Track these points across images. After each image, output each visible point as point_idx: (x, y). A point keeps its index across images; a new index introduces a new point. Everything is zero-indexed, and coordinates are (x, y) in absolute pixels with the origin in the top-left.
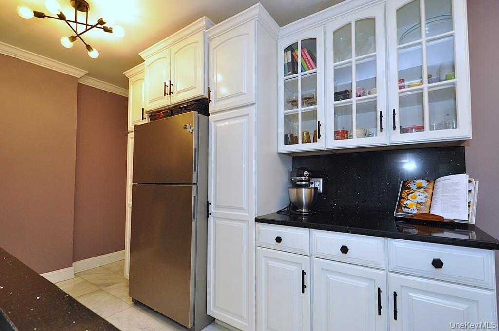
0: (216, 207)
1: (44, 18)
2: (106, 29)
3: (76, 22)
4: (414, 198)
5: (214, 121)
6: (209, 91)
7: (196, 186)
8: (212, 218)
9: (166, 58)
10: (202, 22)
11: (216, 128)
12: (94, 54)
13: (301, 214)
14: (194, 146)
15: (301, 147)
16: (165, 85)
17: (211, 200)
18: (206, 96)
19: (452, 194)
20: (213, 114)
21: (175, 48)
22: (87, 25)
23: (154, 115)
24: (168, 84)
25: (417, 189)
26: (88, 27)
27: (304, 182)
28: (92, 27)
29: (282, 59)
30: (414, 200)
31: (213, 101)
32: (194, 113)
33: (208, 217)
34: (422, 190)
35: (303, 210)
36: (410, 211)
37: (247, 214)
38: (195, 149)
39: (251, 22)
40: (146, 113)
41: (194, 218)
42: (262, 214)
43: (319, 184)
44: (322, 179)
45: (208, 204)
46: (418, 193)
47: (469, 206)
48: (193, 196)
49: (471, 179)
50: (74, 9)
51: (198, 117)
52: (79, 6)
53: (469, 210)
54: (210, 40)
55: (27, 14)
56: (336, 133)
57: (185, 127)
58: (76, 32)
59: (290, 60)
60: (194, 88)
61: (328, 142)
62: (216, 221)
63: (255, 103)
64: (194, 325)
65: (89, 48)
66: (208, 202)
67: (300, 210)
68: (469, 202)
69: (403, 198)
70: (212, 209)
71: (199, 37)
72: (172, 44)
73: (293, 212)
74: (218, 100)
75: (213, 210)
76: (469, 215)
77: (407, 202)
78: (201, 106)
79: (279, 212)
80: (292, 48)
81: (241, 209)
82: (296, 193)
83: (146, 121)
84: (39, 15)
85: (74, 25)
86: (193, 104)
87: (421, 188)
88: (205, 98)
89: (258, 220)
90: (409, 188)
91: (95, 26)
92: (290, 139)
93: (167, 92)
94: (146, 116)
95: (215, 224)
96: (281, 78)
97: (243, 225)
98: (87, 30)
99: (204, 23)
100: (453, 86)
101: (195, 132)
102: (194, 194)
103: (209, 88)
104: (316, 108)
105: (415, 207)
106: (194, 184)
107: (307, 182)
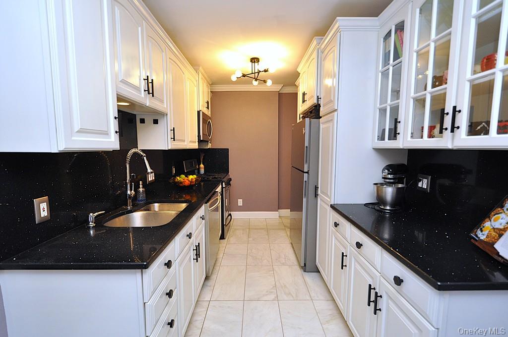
0: (322, 191)
5: (321, 123)
6: (318, 99)
8: (319, 199)
9: (305, 71)
10: (315, 41)
11: (322, 129)
13: (383, 211)
14: (306, 144)
15: (388, 144)
17: (319, 185)
18: (317, 103)
20: (323, 116)
30: (493, 224)
31: (322, 106)
33: (316, 197)
35: (387, 207)
36: (480, 235)
38: (307, 147)
41: (305, 196)
43: (426, 182)
44: (430, 177)
45: (316, 188)
48: (304, 180)
51: (310, 121)
54: (322, 53)
58: (255, 78)
61: (405, 141)
63: (336, 110)
64: (305, 266)
65: (265, 81)
66: (316, 186)
67: (383, 207)
69: (489, 217)
70: (319, 192)
77: (487, 224)
78: (316, 111)
80: (389, 34)
81: (328, 195)
86: (313, 110)
89: (332, 207)
90: (502, 207)
94: (301, 116)
101: (307, 135)
103: (318, 96)
104: (399, 103)
105: (487, 232)
106: (306, 173)
107: (392, 181)
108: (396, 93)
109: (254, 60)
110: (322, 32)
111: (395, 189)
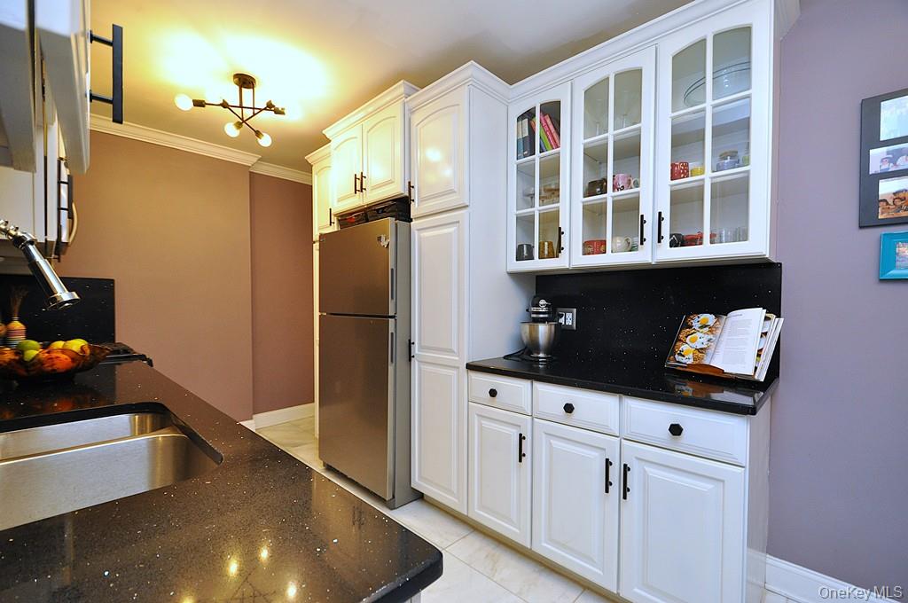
0: (422, 348)
1: (204, 106)
2: (277, 112)
3: (241, 107)
4: (694, 341)
5: (418, 230)
6: (410, 187)
7: (393, 320)
8: (416, 362)
9: (355, 138)
10: (400, 88)
11: (420, 238)
12: (265, 141)
13: (537, 360)
14: (391, 265)
15: (538, 264)
16: (356, 178)
17: (415, 339)
18: (407, 194)
19: (741, 337)
20: (417, 218)
21: (368, 124)
22: (254, 108)
23: (345, 219)
24: (359, 176)
25: (700, 328)
26: (256, 111)
27: (541, 316)
28: (261, 110)
29: (514, 132)
30: (693, 345)
31: (416, 200)
32: (390, 221)
33: (410, 360)
34: (707, 329)
35: (541, 355)
36: (683, 360)
37: (457, 358)
38: (392, 270)
39: (462, 87)
40: (335, 215)
41: (392, 361)
42: (476, 358)
43: (571, 317)
44: (575, 310)
45: (410, 344)
46: (701, 335)
47: (759, 355)
48: (390, 332)
49: (768, 315)
50: (238, 87)
51: (396, 225)
52: (244, 83)
53: (757, 361)
54: (412, 112)
55: (185, 104)
56: (586, 244)
57: (379, 239)
58: (242, 119)
59: (527, 134)
60: (390, 182)
61: (574, 258)
62: (422, 366)
63: (467, 206)
64: (394, 497)
65: (258, 134)
66: (410, 341)
67: (535, 355)
68: (760, 350)
69: (681, 341)
70: (416, 350)
71: (396, 110)
72: (364, 118)
73: (525, 356)
74: (422, 200)
75: (417, 352)
76: (756, 368)
77: (684, 347)
78: (400, 208)
79: (506, 357)
80: (530, 114)
81: (450, 351)
82: (528, 330)
83: (335, 228)
84: (199, 104)
85: (238, 111)
86: (391, 206)
87: (706, 326)
88: (406, 197)
89: (471, 367)
90: (691, 327)
91: (265, 109)
92: (523, 253)
93: (360, 187)
94: (334, 219)
95: (420, 370)
96: (514, 162)
97: (453, 372)
98: (254, 114)
99: (402, 90)
100: (746, 175)
101: (392, 248)
102: (391, 329)
103: (410, 183)
104: (558, 207)
105: (691, 355)
106: (391, 317)
107: (546, 316)
108: (529, 198)
109: (245, 81)
110: (423, 75)
111: (553, 327)
